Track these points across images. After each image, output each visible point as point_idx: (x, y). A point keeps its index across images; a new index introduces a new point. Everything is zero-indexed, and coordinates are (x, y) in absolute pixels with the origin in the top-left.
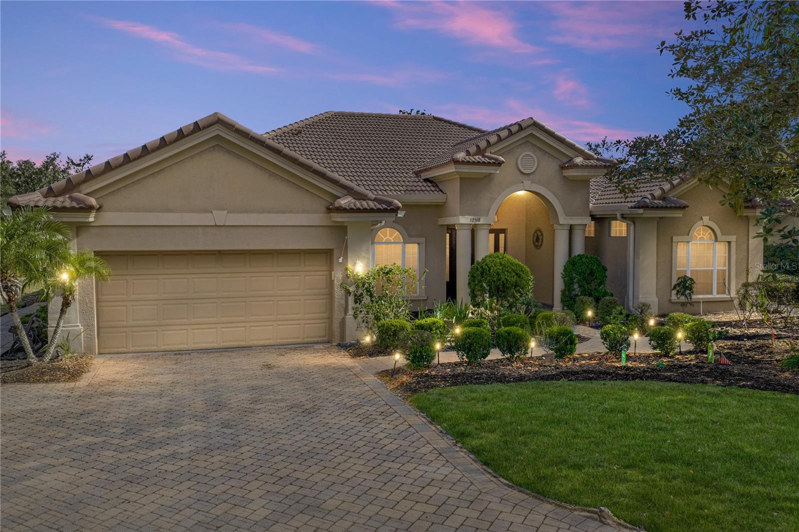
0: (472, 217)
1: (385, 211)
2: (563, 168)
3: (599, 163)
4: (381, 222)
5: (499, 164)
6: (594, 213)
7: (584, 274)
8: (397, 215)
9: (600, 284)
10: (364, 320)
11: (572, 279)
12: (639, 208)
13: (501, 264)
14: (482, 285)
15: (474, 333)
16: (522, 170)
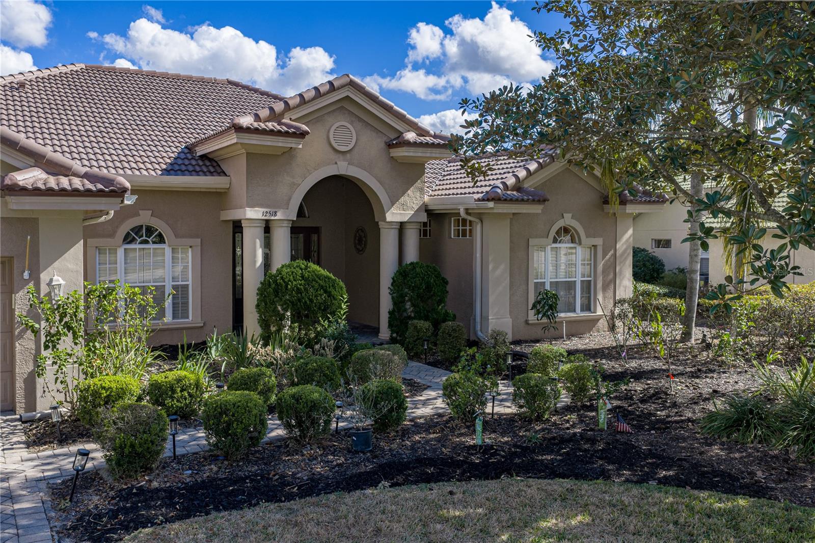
0: (265, 210)
1: (100, 193)
2: (390, 146)
3: (437, 141)
4: (107, 214)
5: (303, 135)
6: (430, 208)
7: (419, 288)
8: (122, 202)
9: (440, 302)
10: (57, 379)
11: (402, 296)
12: (488, 200)
13: (303, 276)
14: (276, 307)
15: (234, 405)
16: (335, 145)
